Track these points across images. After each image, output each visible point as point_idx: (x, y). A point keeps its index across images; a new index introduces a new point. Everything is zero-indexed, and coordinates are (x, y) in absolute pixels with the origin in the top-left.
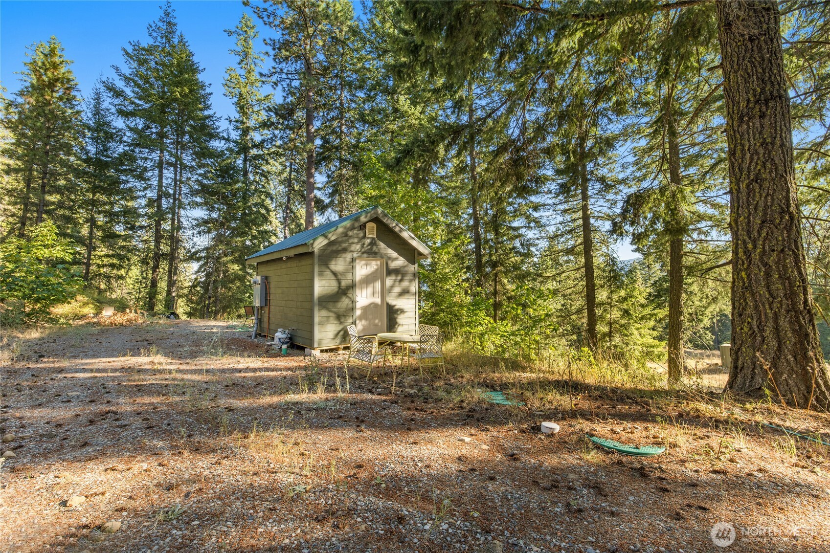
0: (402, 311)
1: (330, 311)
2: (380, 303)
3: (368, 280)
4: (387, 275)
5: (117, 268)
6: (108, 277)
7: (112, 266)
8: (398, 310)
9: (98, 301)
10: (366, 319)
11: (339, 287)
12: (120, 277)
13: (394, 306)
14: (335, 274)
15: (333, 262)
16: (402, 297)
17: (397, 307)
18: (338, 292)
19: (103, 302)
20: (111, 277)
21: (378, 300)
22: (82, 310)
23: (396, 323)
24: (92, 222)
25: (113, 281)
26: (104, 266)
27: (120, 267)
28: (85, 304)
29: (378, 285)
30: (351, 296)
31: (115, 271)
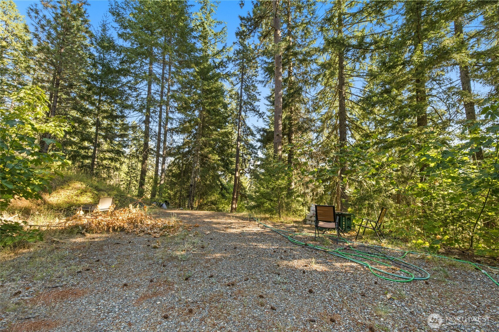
5: (115, 161)
6: (108, 168)
7: (111, 159)
9: (97, 189)
12: (117, 169)
19: (101, 190)
20: (110, 167)
22: (78, 199)
24: (98, 124)
25: (112, 171)
26: (105, 159)
27: (116, 160)
28: (83, 192)
31: (113, 164)
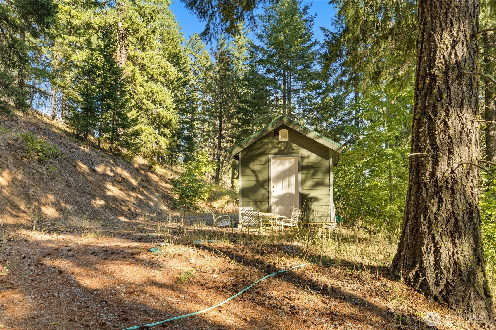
0: (316, 199)
1: (250, 199)
2: (294, 193)
3: (283, 176)
4: (299, 171)
8: (311, 198)
10: (282, 205)
11: (257, 181)
13: (308, 195)
14: (254, 171)
15: (252, 164)
16: (315, 188)
17: (310, 196)
18: (256, 186)
21: (293, 191)
23: (310, 209)
29: (293, 179)
30: (266, 187)
